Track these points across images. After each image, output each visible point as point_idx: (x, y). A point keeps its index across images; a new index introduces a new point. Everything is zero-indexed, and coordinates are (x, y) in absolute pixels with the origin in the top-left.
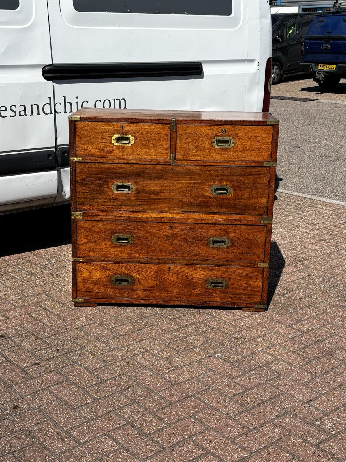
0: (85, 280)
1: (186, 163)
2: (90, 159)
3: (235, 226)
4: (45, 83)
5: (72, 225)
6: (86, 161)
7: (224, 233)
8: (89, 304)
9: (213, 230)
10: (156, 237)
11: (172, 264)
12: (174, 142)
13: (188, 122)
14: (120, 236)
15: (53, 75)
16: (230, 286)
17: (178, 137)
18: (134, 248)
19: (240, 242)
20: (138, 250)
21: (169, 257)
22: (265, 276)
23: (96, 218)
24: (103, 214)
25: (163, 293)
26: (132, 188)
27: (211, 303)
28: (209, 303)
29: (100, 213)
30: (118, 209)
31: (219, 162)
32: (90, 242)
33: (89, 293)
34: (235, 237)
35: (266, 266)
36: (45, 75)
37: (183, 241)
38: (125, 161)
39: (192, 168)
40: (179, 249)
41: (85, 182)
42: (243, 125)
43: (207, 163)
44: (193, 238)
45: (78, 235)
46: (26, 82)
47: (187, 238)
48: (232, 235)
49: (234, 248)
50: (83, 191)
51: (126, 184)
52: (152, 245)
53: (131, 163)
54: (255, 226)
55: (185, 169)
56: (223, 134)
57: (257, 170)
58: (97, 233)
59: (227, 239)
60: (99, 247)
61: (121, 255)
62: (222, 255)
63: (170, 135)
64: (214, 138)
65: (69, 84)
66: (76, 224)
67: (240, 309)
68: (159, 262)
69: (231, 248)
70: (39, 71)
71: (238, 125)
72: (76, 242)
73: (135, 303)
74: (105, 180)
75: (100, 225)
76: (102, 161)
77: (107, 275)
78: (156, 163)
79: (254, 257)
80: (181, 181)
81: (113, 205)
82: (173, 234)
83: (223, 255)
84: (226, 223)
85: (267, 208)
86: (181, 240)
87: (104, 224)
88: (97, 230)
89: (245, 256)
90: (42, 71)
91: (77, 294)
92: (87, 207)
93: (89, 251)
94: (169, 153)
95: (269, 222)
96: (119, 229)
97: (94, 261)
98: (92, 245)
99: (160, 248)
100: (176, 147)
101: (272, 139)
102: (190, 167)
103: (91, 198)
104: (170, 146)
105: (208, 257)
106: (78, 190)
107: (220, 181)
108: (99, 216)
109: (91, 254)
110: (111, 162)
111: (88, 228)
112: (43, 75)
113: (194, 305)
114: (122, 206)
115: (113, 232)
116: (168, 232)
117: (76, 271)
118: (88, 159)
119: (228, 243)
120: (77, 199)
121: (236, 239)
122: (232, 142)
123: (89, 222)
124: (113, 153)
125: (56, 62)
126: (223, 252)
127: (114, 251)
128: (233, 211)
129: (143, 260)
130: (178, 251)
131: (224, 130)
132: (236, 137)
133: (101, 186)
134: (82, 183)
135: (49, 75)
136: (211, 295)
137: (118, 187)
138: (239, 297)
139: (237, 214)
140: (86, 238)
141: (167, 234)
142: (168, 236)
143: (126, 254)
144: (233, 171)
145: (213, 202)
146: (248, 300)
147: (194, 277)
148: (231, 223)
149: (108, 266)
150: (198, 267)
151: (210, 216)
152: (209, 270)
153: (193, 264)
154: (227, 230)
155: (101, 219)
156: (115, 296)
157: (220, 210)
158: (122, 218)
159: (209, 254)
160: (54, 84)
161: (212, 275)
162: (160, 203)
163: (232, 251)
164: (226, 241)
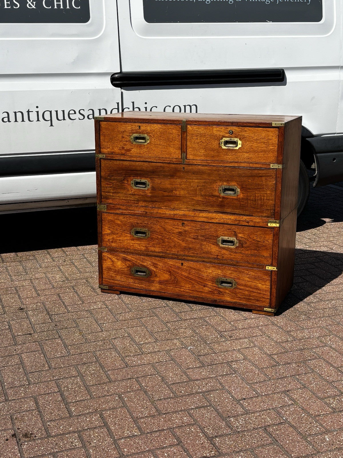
0: (109, 269)
1: (197, 162)
2: (113, 156)
3: (243, 227)
4: (113, 89)
5: (98, 217)
6: (109, 158)
7: (233, 233)
8: (113, 291)
9: (223, 230)
10: (170, 233)
11: (184, 259)
12: (185, 142)
13: (197, 123)
14: (139, 229)
15: (121, 82)
16: (239, 287)
17: (188, 138)
18: (151, 242)
19: (248, 244)
20: (154, 244)
21: (182, 253)
22: (273, 280)
23: (118, 212)
24: (124, 207)
25: (177, 288)
26: (148, 185)
27: (221, 302)
28: (220, 302)
29: (121, 207)
30: (137, 204)
31: (227, 163)
32: (113, 233)
33: (113, 281)
34: (243, 238)
35: (274, 270)
36: (114, 82)
37: (194, 239)
38: (142, 160)
39: (202, 168)
40: (190, 246)
41: (109, 178)
42: (249, 127)
43: (215, 163)
44: (203, 236)
45: (103, 226)
46: (94, 88)
47: (198, 236)
48: (240, 235)
49: (242, 249)
50: (107, 186)
51: (143, 180)
52: (166, 240)
53: (147, 161)
54: (263, 228)
55: (195, 168)
56: (230, 135)
57: (263, 172)
58: (118, 225)
59: (236, 239)
60: (121, 238)
61: (139, 247)
62: (231, 255)
63: (181, 136)
64: (222, 139)
65: (138, 91)
66: (101, 216)
67: (250, 311)
68: (173, 257)
69: (240, 249)
70: (108, 79)
71: (244, 127)
72: (102, 232)
73: (151, 294)
74: (125, 177)
75: (121, 218)
76: (122, 158)
77: (128, 265)
78: (169, 162)
79: (263, 259)
80: (192, 180)
81: (132, 200)
82: (185, 231)
84: (234, 223)
85: (274, 211)
86: (193, 237)
87: (124, 218)
88: (119, 222)
89: (253, 258)
90: (111, 79)
91: (102, 280)
92: (110, 201)
93: (112, 242)
94: (181, 153)
95: (276, 225)
96: (137, 223)
97: (117, 251)
98: (115, 236)
99: (173, 244)
100: (187, 147)
101: (278, 140)
102: (200, 167)
103: (114, 192)
104: (181, 146)
105: (217, 256)
106: (103, 184)
107: (227, 181)
108: (120, 210)
109: (113, 245)
110: (130, 160)
111: (112, 221)
112: (112, 82)
113: (205, 302)
114: (140, 201)
115: (132, 226)
116: (181, 229)
117: (102, 259)
118: (110, 156)
119: (237, 243)
120: (103, 193)
121: (244, 240)
122: (239, 143)
123: (112, 215)
124: (131, 152)
125: (124, 70)
126: (232, 252)
127: (133, 243)
128: (241, 212)
129: (158, 254)
130: (190, 248)
131: (231, 131)
132: (243, 138)
133: (122, 181)
134: (106, 178)
135: (118, 82)
136: (221, 294)
137: (137, 183)
138: (249, 299)
139: (244, 215)
140: (109, 230)
141: (180, 230)
142: (180, 233)
143: (144, 247)
144: (241, 172)
145: (222, 202)
146: (257, 302)
147: (205, 275)
148: (239, 223)
149: (128, 257)
150: (209, 265)
151: (219, 216)
152: (219, 269)
153: (203, 261)
154: (235, 231)
155: (122, 213)
156: (135, 286)
157: (229, 210)
158: (140, 213)
159: (218, 253)
160: (122, 90)
161: (222, 274)
162: (173, 200)
163: (240, 252)
164: (235, 242)
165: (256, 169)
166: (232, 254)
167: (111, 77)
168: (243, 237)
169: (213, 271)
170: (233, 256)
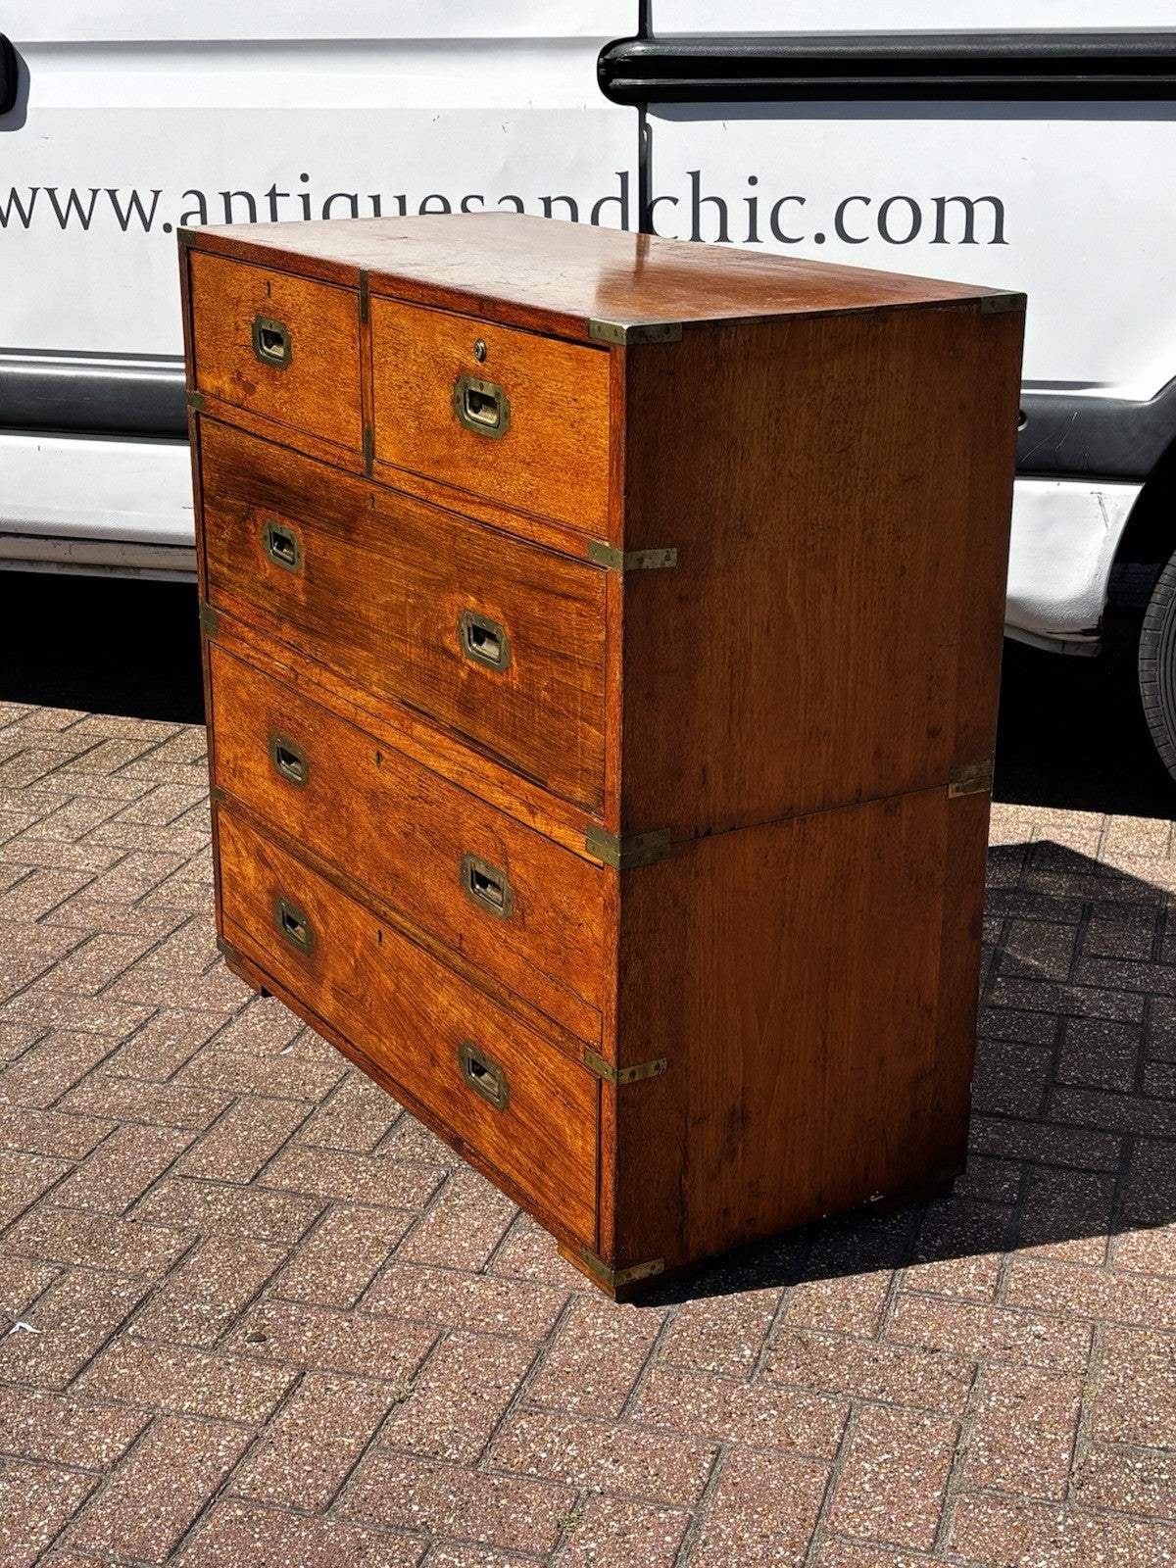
0: (233, 881)
1: (400, 480)
2: (221, 409)
3: (524, 829)
4: (604, 112)
5: (203, 657)
6: (212, 412)
7: (499, 847)
8: (248, 975)
10: (351, 784)
11: (385, 918)
12: (369, 375)
13: (395, 291)
15: (647, 81)
16: (516, 1110)
17: (375, 356)
18: (311, 808)
19: (538, 916)
20: (318, 818)
21: (379, 886)
22: (604, 1125)
23: (240, 649)
24: (251, 636)
26: (299, 555)
27: (474, 1154)
28: (470, 1153)
29: (246, 632)
30: (277, 628)
31: (473, 503)
32: (234, 736)
33: (242, 935)
34: (525, 882)
35: (606, 1076)
36: (609, 81)
38: (279, 436)
39: (414, 509)
40: (398, 864)
41: (218, 498)
42: (529, 331)
43: (444, 496)
44: (427, 833)
45: (214, 697)
46: (527, 107)
47: (413, 826)
48: (518, 867)
49: (522, 934)
50: (216, 531)
51: (286, 530)
53: (289, 447)
54: (575, 859)
55: (399, 506)
56: (480, 364)
57: (571, 573)
58: (244, 707)
59: (506, 882)
60: (250, 766)
61: (287, 820)
63: (360, 344)
64: (457, 381)
65: (720, 122)
66: (210, 656)
68: (360, 897)
70: (588, 65)
71: (517, 328)
74: (250, 503)
75: (248, 678)
76: (239, 421)
77: (268, 883)
78: (336, 461)
80: (393, 558)
81: (268, 611)
82: (385, 792)
84: (498, 805)
85: (603, 782)
86: (402, 825)
87: (254, 681)
90: (599, 66)
91: (222, 920)
92: (225, 599)
93: (234, 773)
94: (361, 425)
95: (608, 856)
96: (281, 714)
97: (246, 816)
98: (238, 751)
99: (358, 838)
100: (373, 402)
101: (612, 417)
103: (230, 565)
104: (362, 392)
105: (461, 937)
106: (208, 523)
107: (478, 592)
108: (244, 644)
109: (237, 785)
110: (256, 432)
111: (230, 683)
112: (602, 81)
114: (285, 620)
115: (272, 722)
116: (374, 775)
117: (218, 836)
118: (214, 408)
119: (510, 900)
121: (527, 894)
122: (503, 409)
123: (231, 659)
124: (256, 395)
127: (274, 797)
128: (517, 755)
129: (327, 867)
130: (397, 874)
131: (482, 345)
132: (513, 387)
133: (244, 522)
134: (213, 499)
135: (627, 82)
136: (472, 1117)
138: (540, 1180)
139: (523, 774)
140: (227, 720)
141: (373, 783)
142: (374, 795)
143: (297, 821)
144: (511, 556)
145: (468, 687)
146: (561, 1207)
147: (432, 1010)
148: (510, 809)
149: (268, 850)
150: (442, 974)
151: (459, 752)
153: (429, 949)
154: (504, 840)
155: (248, 656)
156: (285, 976)
157: (485, 734)
158: (283, 672)
159: (464, 927)
160: (650, 118)
161: (472, 1028)
162: (354, 643)
163: (518, 945)
164: (504, 892)
165: (550, 552)
166: (497, 945)
167: (602, 55)
168: (524, 877)
169: (450, 1004)
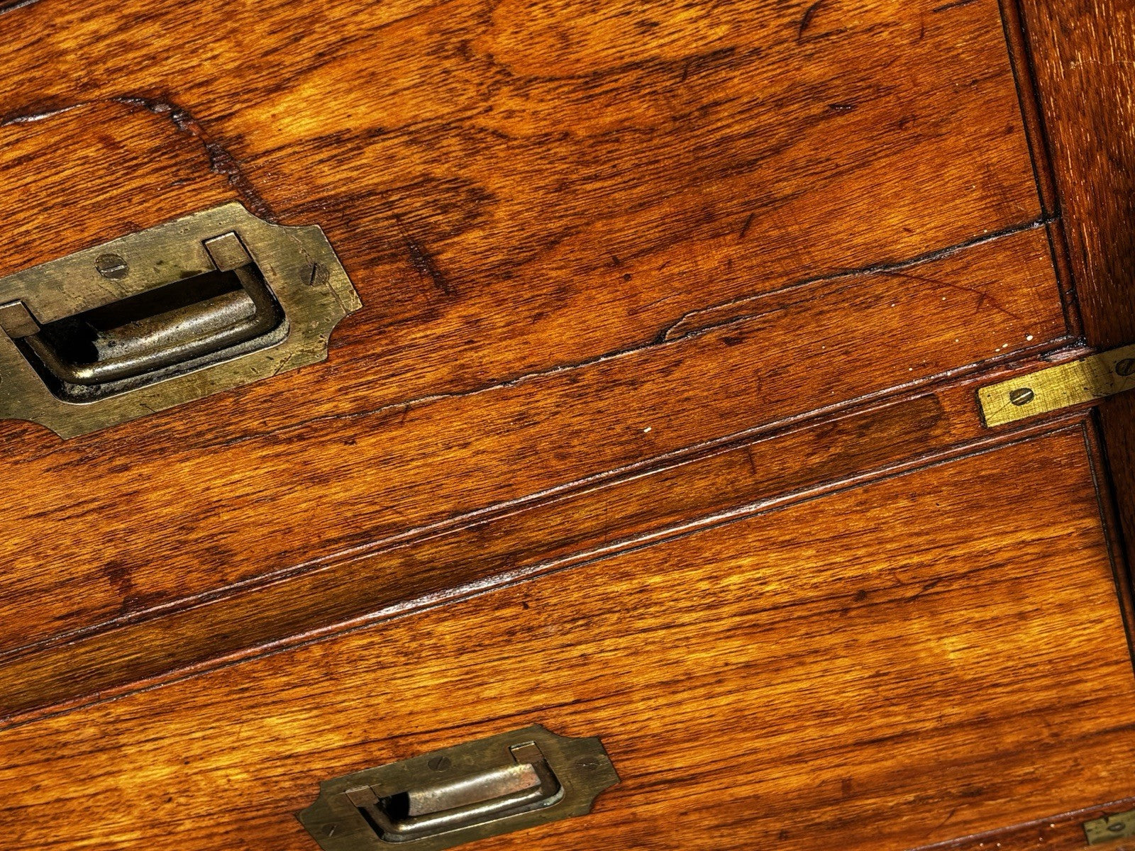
16: (654, 764)
34: (374, 133)
62: (321, 479)
69: (417, 334)
79: (888, 318)
83: (340, 473)
89: (711, 366)
105: (117, 572)
119: (314, 272)
126: (309, 433)
150: (80, 725)
152: (254, 701)
154: (147, 79)
159: (110, 538)
161: (336, 740)
163: (444, 371)
164: (265, 266)
166: (326, 456)
168: (363, 116)
169: (186, 762)
170: (365, 483)
